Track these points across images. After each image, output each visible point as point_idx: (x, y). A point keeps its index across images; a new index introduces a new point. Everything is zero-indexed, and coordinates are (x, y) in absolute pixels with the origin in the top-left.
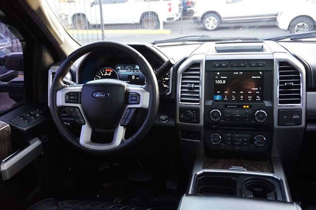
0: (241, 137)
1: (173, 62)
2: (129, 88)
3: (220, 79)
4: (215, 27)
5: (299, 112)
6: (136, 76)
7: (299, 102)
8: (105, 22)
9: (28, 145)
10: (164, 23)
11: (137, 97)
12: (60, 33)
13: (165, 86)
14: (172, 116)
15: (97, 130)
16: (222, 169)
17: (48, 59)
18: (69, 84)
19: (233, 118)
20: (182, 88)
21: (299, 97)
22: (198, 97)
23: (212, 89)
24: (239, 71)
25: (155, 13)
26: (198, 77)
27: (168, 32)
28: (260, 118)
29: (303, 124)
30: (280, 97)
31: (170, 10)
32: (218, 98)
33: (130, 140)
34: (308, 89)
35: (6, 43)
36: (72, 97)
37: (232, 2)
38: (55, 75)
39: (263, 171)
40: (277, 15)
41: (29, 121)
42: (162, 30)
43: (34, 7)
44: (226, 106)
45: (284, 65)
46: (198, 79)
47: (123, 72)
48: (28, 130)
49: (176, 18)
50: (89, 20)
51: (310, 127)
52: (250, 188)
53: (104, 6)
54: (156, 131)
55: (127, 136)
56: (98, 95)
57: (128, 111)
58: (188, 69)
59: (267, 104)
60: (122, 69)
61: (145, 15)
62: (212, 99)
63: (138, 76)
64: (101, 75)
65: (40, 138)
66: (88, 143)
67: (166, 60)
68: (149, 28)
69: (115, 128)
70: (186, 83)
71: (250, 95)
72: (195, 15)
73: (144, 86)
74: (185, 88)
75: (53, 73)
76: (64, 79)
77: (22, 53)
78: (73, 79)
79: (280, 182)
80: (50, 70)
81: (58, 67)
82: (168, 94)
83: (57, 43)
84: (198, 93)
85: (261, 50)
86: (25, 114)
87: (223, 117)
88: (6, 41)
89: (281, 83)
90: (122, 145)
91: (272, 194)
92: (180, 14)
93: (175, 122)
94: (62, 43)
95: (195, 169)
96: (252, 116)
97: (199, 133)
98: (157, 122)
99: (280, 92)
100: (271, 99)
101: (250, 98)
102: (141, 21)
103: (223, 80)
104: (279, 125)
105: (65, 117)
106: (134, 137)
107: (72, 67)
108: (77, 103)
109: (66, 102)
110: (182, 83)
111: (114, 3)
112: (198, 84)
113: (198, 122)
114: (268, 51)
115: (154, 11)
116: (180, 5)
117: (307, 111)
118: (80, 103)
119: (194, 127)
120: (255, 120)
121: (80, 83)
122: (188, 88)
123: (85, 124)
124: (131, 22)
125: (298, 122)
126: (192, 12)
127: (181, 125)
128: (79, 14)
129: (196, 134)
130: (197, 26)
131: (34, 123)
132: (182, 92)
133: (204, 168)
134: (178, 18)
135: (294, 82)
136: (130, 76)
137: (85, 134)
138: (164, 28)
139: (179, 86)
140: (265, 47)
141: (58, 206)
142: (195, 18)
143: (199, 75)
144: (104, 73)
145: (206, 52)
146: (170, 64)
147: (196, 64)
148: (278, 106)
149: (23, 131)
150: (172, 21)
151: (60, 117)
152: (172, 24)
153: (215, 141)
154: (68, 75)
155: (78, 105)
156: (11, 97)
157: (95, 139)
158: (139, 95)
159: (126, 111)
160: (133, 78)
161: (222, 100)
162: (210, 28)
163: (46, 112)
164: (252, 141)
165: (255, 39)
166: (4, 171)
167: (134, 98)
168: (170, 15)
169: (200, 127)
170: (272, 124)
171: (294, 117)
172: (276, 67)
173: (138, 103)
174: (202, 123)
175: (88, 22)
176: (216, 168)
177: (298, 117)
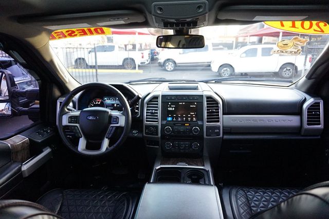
0: (184, 144)
1: (141, 97)
2: (112, 113)
3: (170, 107)
4: (172, 69)
5: (218, 128)
6: (117, 105)
7: (218, 121)
8: (98, 64)
9: (41, 152)
10: (139, 66)
11: (116, 119)
12: (65, 76)
13: (136, 111)
14: (141, 131)
15: (90, 141)
16: (172, 164)
17: (57, 93)
18: (71, 110)
19: (179, 132)
20: (147, 113)
21: (219, 118)
22: (157, 119)
23: (166, 113)
24: (182, 102)
25: (133, 59)
26: (157, 106)
27: (141, 71)
28: (196, 132)
29: (221, 135)
30: (207, 118)
31: (143, 57)
32: (170, 119)
33: (112, 147)
34: (224, 114)
35: (27, 78)
36: (73, 119)
37: (183, 53)
38: (62, 104)
39: (198, 165)
40: (210, 62)
41: (43, 135)
42: (137, 70)
43: (48, 59)
44: (174, 124)
45: (209, 98)
46: (157, 107)
47: (108, 101)
48: (42, 142)
49: (147, 63)
50: (87, 62)
51: (225, 137)
52: (190, 177)
53: (97, 53)
54: (130, 140)
55: (110, 145)
56: (91, 118)
57: (111, 129)
58: (151, 100)
59: (200, 123)
60: (108, 100)
61: (125, 60)
62: (166, 120)
63: (118, 104)
64: (93, 104)
65: (51, 147)
66: (84, 150)
67: (137, 94)
68: (128, 68)
69: (102, 139)
70: (150, 110)
71: (189, 117)
72: (159, 61)
73: (121, 112)
74: (149, 113)
75: (60, 103)
76: (68, 107)
77: (38, 88)
78: (74, 107)
79: (208, 172)
80: (58, 101)
81: (64, 99)
82: (138, 116)
83: (63, 82)
84: (157, 116)
85: (196, 88)
86: (39, 130)
87: (173, 131)
88: (27, 77)
89: (207, 110)
90: (107, 151)
91: (203, 179)
92: (149, 60)
93: (143, 134)
94: (67, 83)
95: (155, 165)
96: (191, 131)
97: (158, 142)
98: (131, 135)
99: (207, 116)
100: (202, 120)
101: (189, 119)
102: (123, 63)
103: (172, 107)
104: (207, 136)
105: (68, 132)
106: (115, 145)
107: (74, 99)
108: (77, 123)
109: (69, 123)
110: (147, 110)
111: (105, 51)
112: (157, 110)
113: (157, 135)
114: (200, 90)
115: (132, 57)
116: (149, 54)
117: (223, 127)
118: (79, 123)
119: (155, 137)
120: (192, 133)
121: (79, 110)
122: (151, 113)
123: (81, 137)
124: (116, 64)
125: (218, 134)
126: (157, 59)
127: (146, 137)
128: (80, 59)
129: (155, 142)
130: (160, 68)
131: (46, 137)
132: (147, 115)
133: (161, 165)
134: (148, 63)
135: (216, 109)
136: (113, 105)
137: (82, 144)
138: (139, 69)
139: (145, 111)
140: (199, 87)
141: (62, 193)
142: (160, 63)
143: (157, 104)
144: (96, 102)
145: (162, 90)
146: (139, 98)
147: (156, 98)
148: (206, 124)
149: (38, 143)
150: (144, 64)
151: (65, 132)
152: (144, 66)
153: (168, 147)
154: (71, 104)
155: (77, 125)
156: (30, 119)
157: (88, 147)
158: (118, 118)
159: (110, 128)
160: (115, 105)
161: (172, 121)
162: (169, 70)
163: (55, 129)
164: (191, 146)
165: (194, 81)
166: (24, 171)
167: (115, 120)
168: (143, 60)
169: (158, 138)
170: (203, 136)
171: (216, 131)
172: (205, 100)
173: (118, 123)
174: (160, 135)
175: (87, 64)
176: (169, 164)
177: (218, 131)
